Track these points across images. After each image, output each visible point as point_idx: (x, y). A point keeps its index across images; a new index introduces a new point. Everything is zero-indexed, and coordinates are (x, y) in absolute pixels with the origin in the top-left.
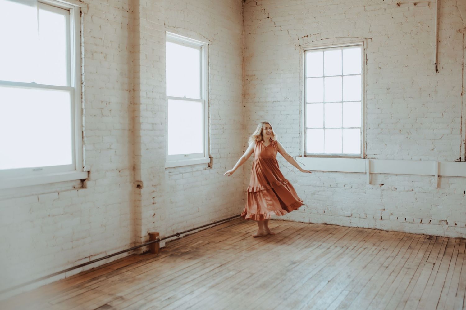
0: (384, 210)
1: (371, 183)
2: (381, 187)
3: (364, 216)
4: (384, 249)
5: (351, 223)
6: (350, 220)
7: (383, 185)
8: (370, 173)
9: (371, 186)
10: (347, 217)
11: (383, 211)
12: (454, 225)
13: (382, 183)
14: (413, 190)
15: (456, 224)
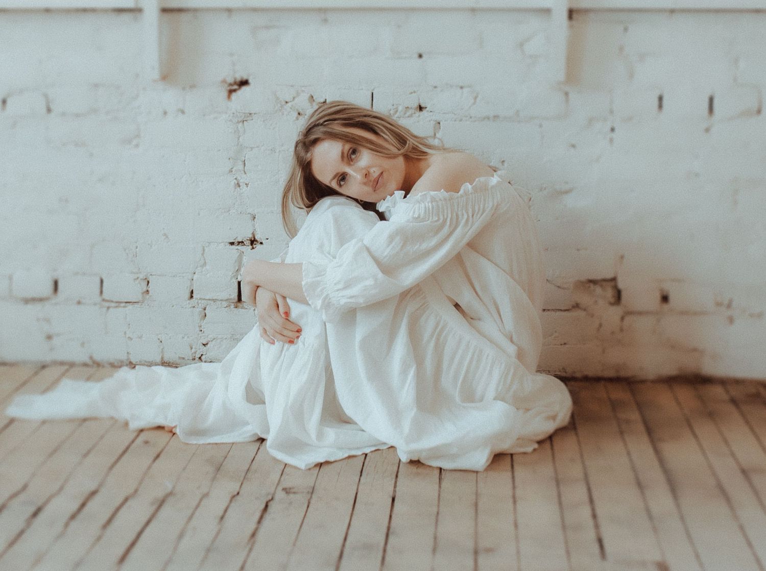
0: (253, 242)
1: (167, 76)
2: (234, 95)
3: (133, 291)
4: (287, 491)
5: (49, 337)
6: (47, 320)
7: (244, 83)
8: (165, 10)
9: (170, 97)
10: (27, 301)
11: (247, 249)
12: (653, 302)
13: (240, 75)
14: (421, 108)
15: (665, 299)
